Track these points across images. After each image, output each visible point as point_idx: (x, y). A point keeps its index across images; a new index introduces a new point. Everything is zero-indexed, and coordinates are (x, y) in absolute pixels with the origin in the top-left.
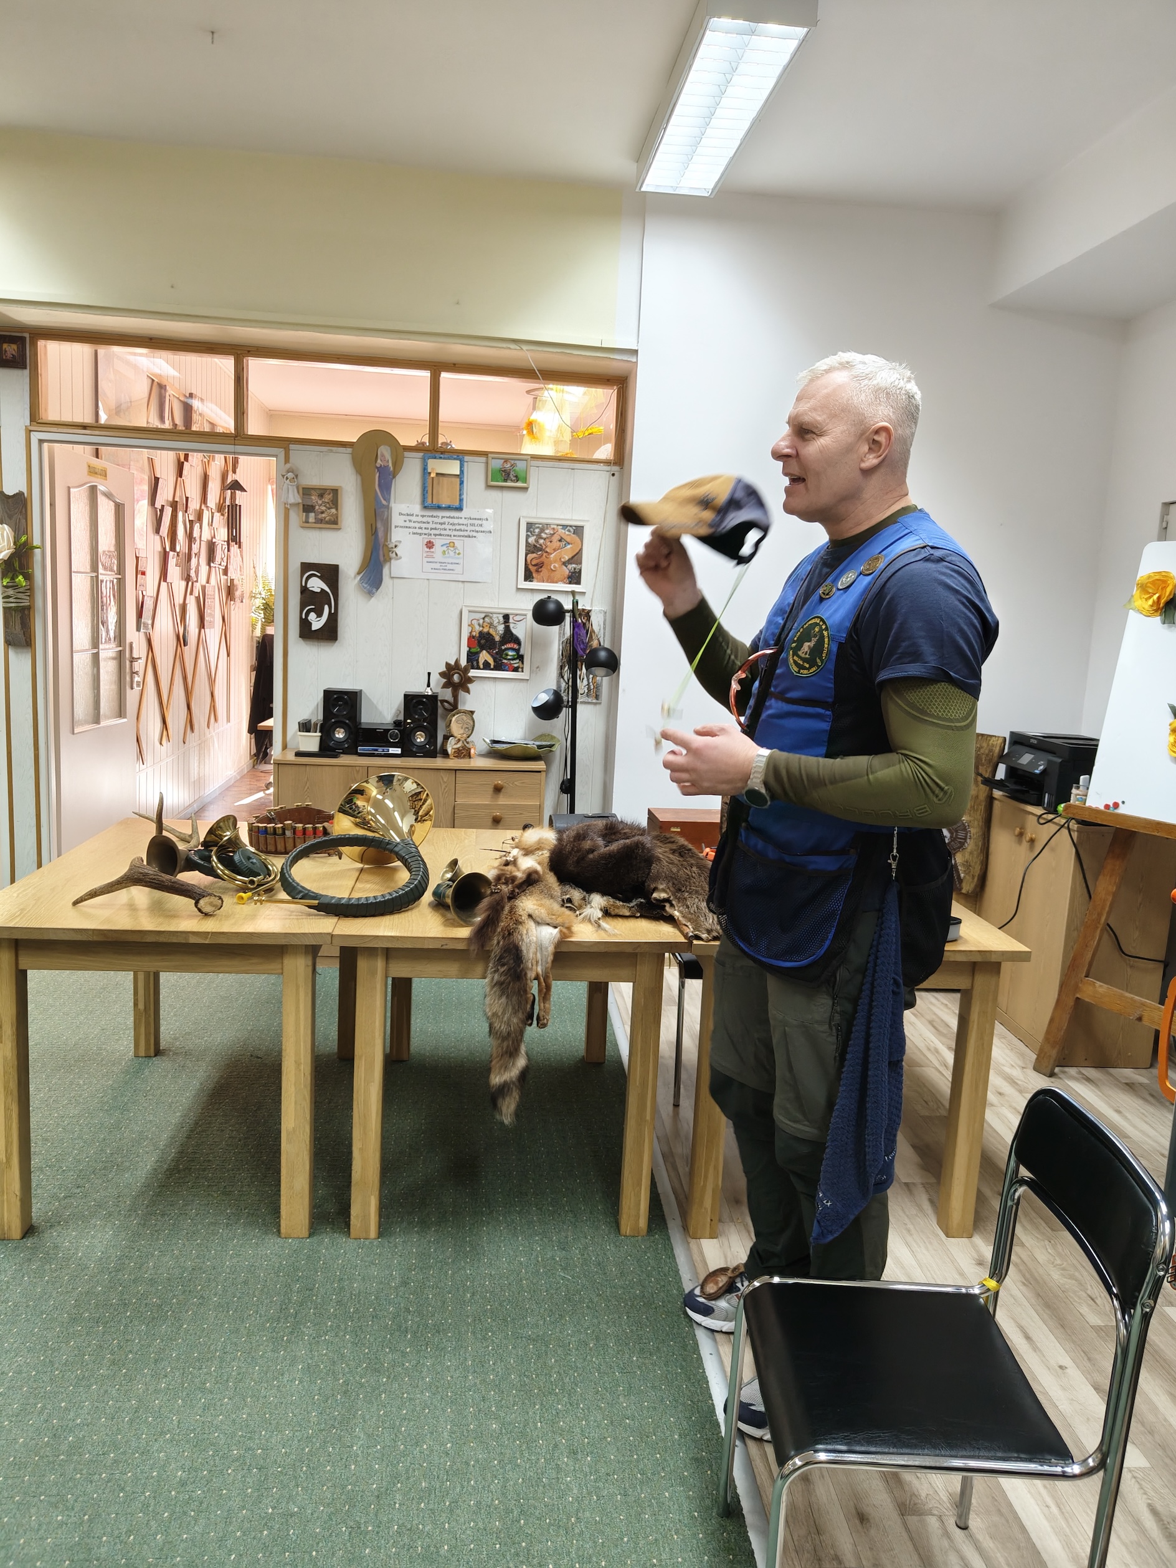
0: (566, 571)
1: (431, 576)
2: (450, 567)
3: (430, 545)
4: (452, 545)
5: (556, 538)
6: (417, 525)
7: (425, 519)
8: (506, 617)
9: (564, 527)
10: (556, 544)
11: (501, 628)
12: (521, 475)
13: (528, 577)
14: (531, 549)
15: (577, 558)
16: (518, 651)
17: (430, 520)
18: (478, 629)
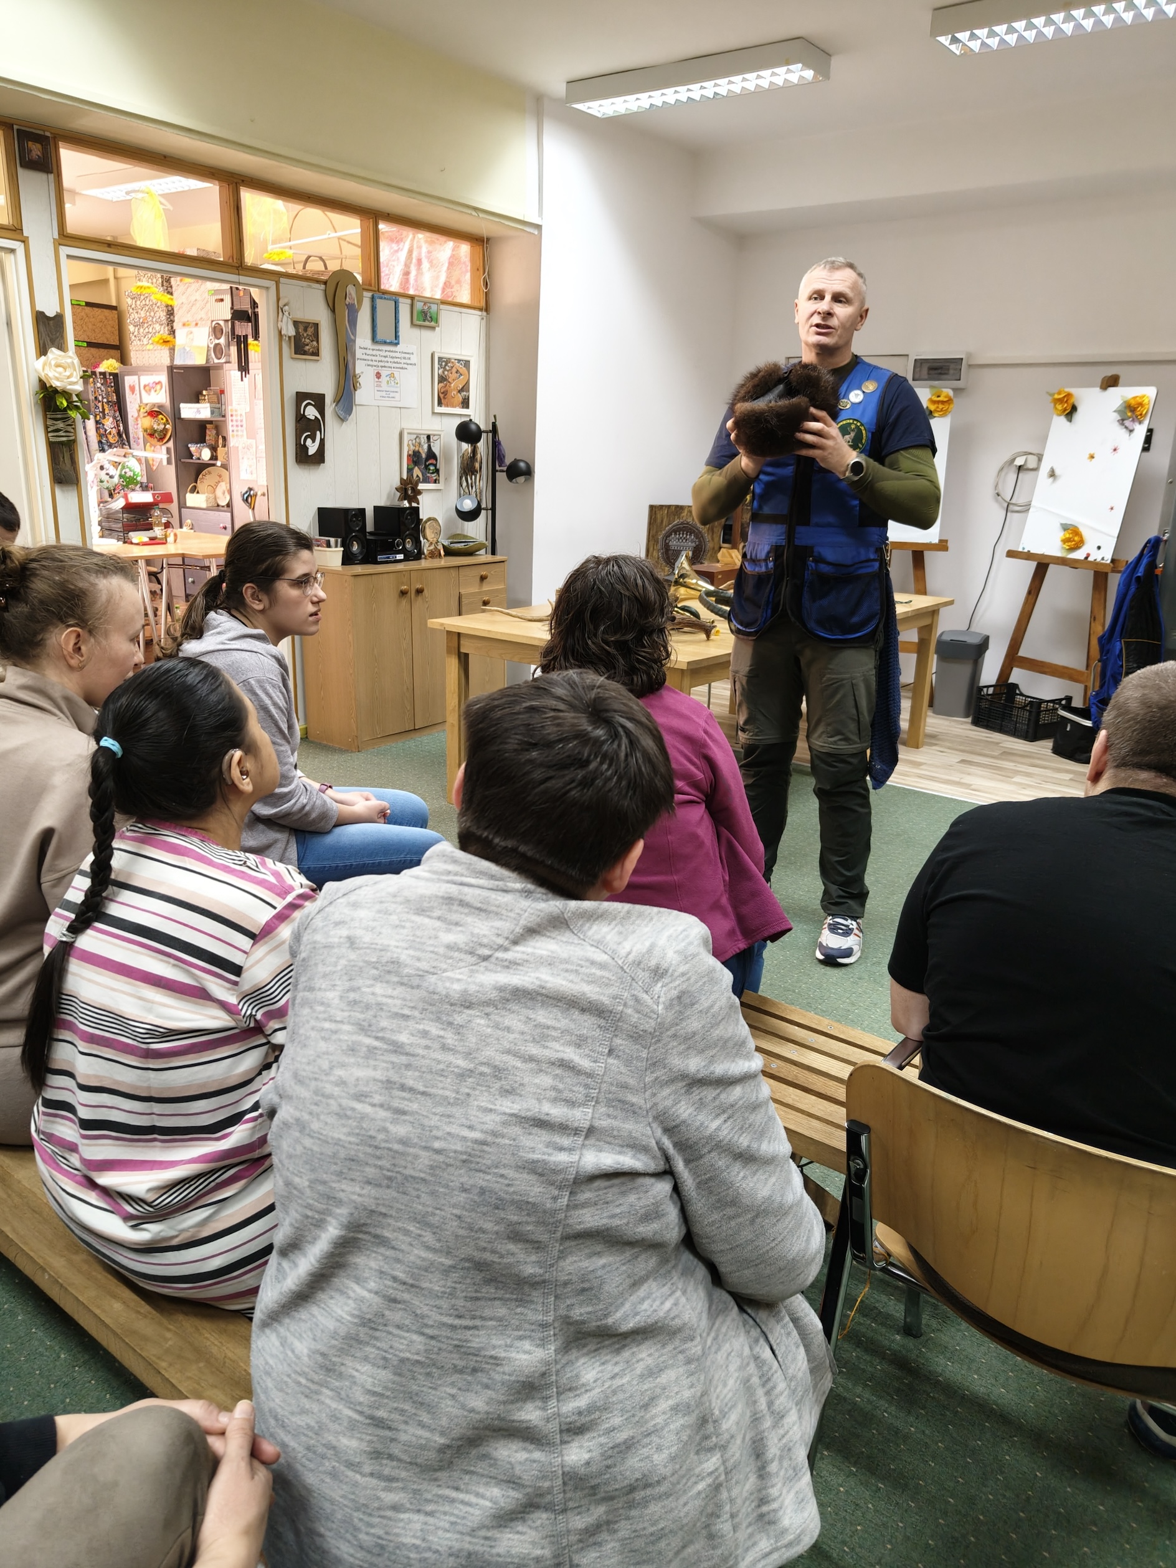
0: (460, 397)
1: (381, 403)
2: (392, 395)
3: (378, 375)
4: (392, 376)
5: (454, 370)
6: (370, 358)
7: (375, 353)
8: (428, 437)
9: (459, 361)
10: (455, 375)
11: (426, 446)
12: (434, 316)
13: (440, 403)
14: (442, 379)
15: (465, 388)
16: (435, 465)
17: (378, 353)
18: (412, 448)
